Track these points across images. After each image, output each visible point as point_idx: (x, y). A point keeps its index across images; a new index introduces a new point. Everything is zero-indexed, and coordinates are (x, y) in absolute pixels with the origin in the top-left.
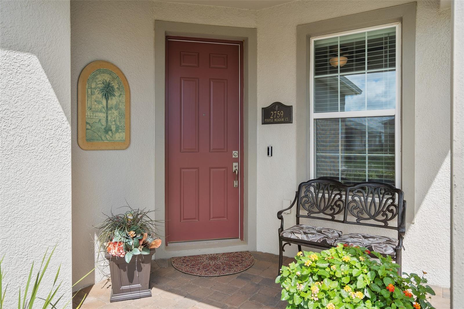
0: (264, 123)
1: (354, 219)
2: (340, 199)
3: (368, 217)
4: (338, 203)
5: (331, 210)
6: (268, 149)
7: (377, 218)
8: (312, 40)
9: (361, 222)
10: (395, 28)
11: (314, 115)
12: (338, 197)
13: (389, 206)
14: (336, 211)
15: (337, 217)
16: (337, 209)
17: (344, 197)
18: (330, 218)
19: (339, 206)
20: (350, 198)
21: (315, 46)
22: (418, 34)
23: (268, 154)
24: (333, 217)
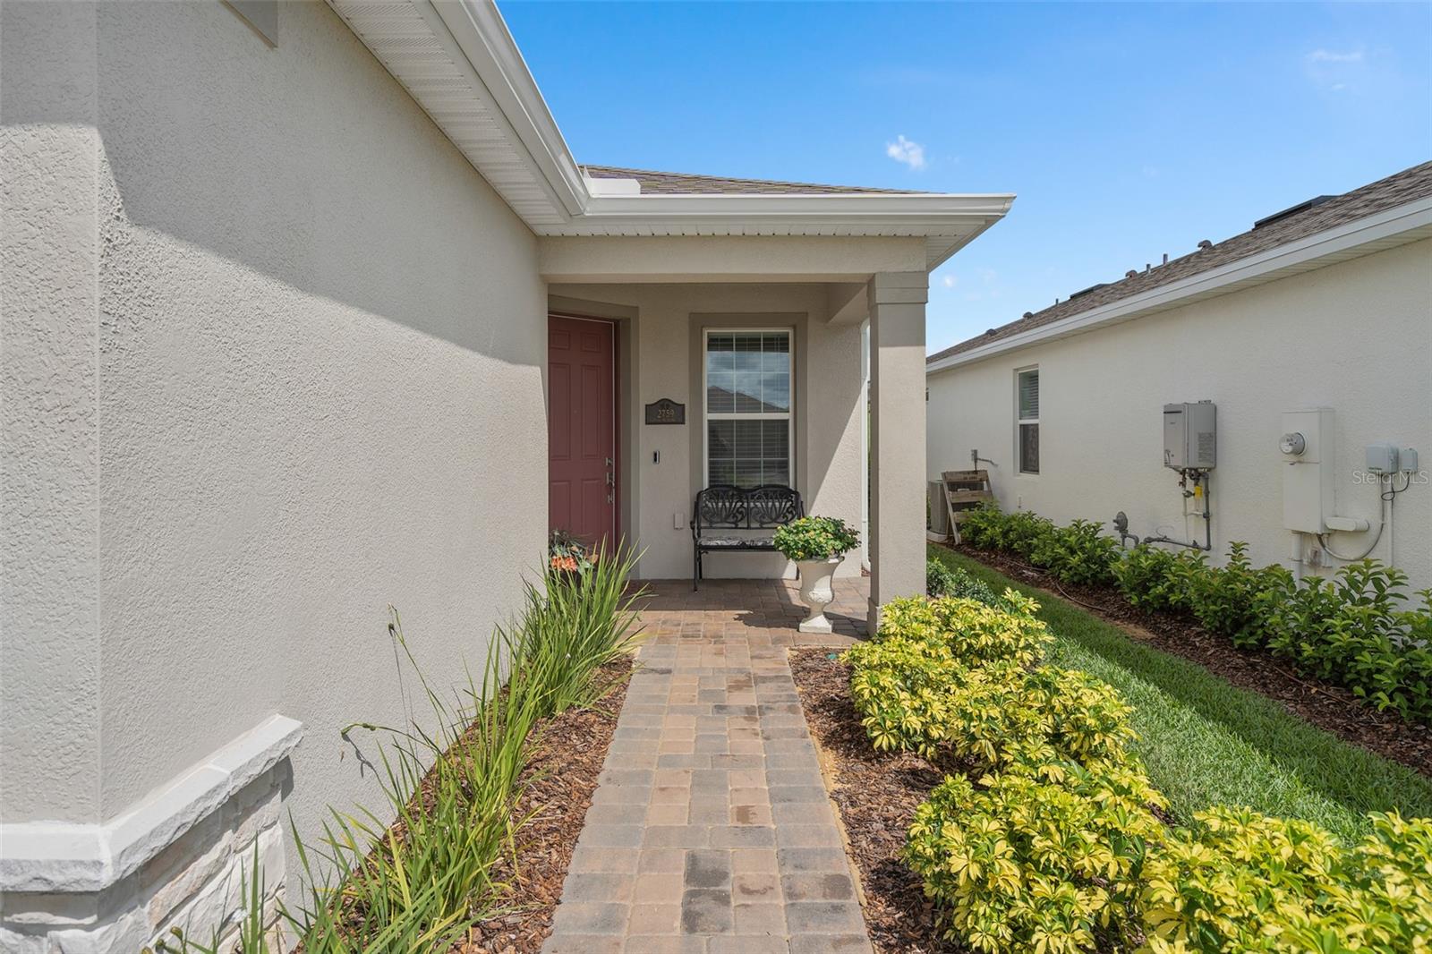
0: (647, 423)
1: (758, 525)
2: (742, 506)
3: (770, 520)
4: (740, 510)
5: (733, 517)
6: (655, 455)
7: (778, 521)
8: (706, 332)
9: (764, 526)
10: (788, 333)
11: (708, 416)
12: (739, 504)
13: (789, 508)
14: (739, 518)
15: (740, 525)
16: (740, 517)
17: (745, 505)
18: (733, 526)
19: (741, 513)
20: (752, 505)
21: (708, 337)
22: (809, 344)
23: (655, 460)
24: (737, 525)
